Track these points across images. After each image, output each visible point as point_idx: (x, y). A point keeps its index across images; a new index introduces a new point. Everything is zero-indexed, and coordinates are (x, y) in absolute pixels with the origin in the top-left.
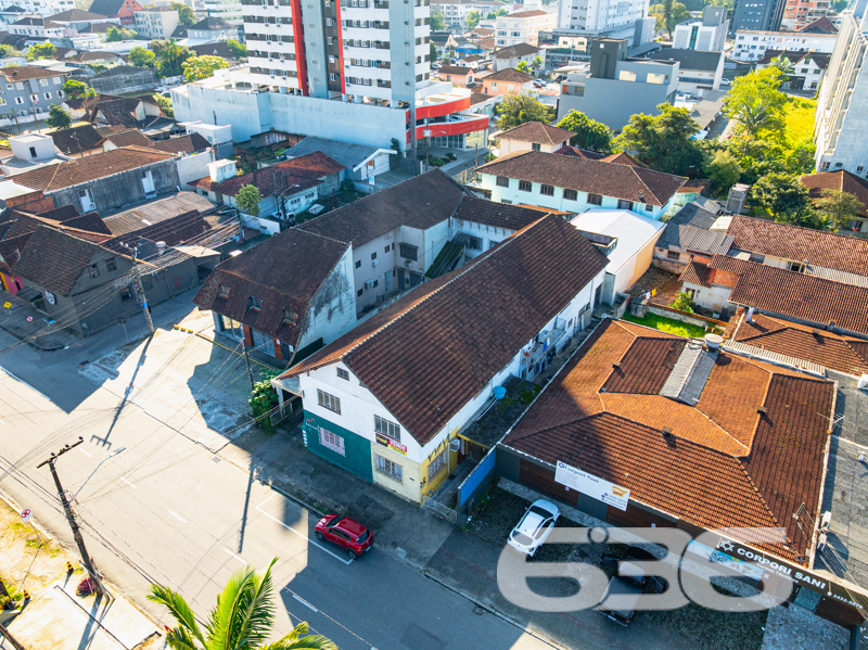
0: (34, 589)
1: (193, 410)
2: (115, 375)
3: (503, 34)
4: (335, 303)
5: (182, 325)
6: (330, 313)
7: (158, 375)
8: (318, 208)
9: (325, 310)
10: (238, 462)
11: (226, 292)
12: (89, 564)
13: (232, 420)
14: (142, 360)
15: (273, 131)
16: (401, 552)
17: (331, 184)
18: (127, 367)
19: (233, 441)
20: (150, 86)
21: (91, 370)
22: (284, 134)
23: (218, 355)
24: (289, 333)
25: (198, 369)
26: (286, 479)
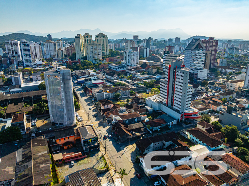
0: (111, 169)
1: (130, 157)
2: (123, 149)
3: (228, 86)
4: (149, 149)
5: (133, 145)
6: (148, 151)
7: (128, 151)
8: (159, 130)
9: (148, 150)
10: (132, 165)
11: (138, 143)
12: (116, 168)
13: (133, 160)
14: (127, 149)
15: (160, 110)
16: (143, 180)
17: (163, 125)
18: (125, 149)
19: (133, 162)
20: (145, 90)
21: (121, 148)
22: (162, 111)
23: (135, 151)
24: (143, 151)
25: (133, 152)
26: (136, 168)
